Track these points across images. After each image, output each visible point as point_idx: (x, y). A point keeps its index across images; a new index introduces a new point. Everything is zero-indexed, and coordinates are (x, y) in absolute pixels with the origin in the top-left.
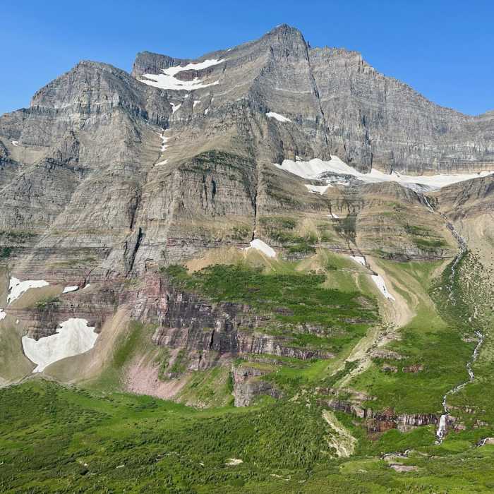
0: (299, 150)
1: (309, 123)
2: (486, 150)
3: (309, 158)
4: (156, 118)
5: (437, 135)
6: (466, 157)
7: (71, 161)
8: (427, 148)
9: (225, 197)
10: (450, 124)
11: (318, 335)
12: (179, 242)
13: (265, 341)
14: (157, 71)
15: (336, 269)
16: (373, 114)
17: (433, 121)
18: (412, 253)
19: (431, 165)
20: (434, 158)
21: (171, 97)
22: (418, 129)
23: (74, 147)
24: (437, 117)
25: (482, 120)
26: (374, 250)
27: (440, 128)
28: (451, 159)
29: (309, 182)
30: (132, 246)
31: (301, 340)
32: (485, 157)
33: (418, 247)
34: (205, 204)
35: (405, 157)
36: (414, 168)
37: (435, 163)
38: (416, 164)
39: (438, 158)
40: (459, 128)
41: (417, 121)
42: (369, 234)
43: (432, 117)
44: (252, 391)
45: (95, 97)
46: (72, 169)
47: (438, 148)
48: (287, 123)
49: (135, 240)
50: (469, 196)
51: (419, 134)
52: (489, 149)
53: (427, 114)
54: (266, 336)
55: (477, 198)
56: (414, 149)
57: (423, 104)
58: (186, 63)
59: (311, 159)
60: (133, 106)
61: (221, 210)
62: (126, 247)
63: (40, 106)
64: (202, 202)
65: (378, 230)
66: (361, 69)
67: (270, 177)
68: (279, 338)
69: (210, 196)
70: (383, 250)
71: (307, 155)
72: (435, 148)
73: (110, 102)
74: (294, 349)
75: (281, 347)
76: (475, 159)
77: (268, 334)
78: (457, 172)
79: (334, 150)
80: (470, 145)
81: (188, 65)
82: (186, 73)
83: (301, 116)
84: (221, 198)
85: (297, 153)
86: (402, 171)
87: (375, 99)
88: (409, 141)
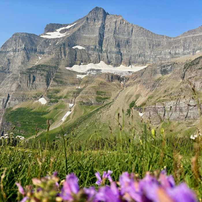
0: (83, 60)
1: (92, 49)
2: (175, 53)
3: (88, 63)
4: (40, 51)
5: (155, 47)
6: (166, 57)
7: (6, 70)
9: (38, 82)
10: (162, 42)
12: (14, 99)
14: (53, 31)
16: (123, 42)
17: (154, 41)
18: (93, 102)
19: (150, 61)
21: (51, 41)
22: (145, 46)
23: (8, 65)
24: (156, 39)
28: (159, 58)
29: (80, 74)
30: (5, 100)
32: (175, 56)
33: (96, 100)
34: (29, 85)
35: (137, 59)
36: (141, 63)
38: (142, 61)
39: (153, 58)
40: (165, 43)
41: (145, 43)
42: (83, 95)
43: (154, 39)
45: (17, 46)
46: (6, 72)
48: (82, 49)
49: (6, 98)
51: (145, 48)
56: (142, 55)
58: (67, 25)
59: (89, 63)
60: (30, 48)
61: (35, 87)
62: (3, 101)
63: (3, 50)
64: (28, 84)
65: (86, 93)
66: (122, 22)
67: (59, 73)
69: (31, 82)
71: (87, 62)
73: (22, 47)
76: (170, 57)
79: (102, 58)
80: (168, 51)
81: (68, 26)
82: (63, 31)
83: (89, 46)
84: (36, 82)
85: (82, 62)
86: (135, 65)
87: (126, 35)
88: (139, 52)
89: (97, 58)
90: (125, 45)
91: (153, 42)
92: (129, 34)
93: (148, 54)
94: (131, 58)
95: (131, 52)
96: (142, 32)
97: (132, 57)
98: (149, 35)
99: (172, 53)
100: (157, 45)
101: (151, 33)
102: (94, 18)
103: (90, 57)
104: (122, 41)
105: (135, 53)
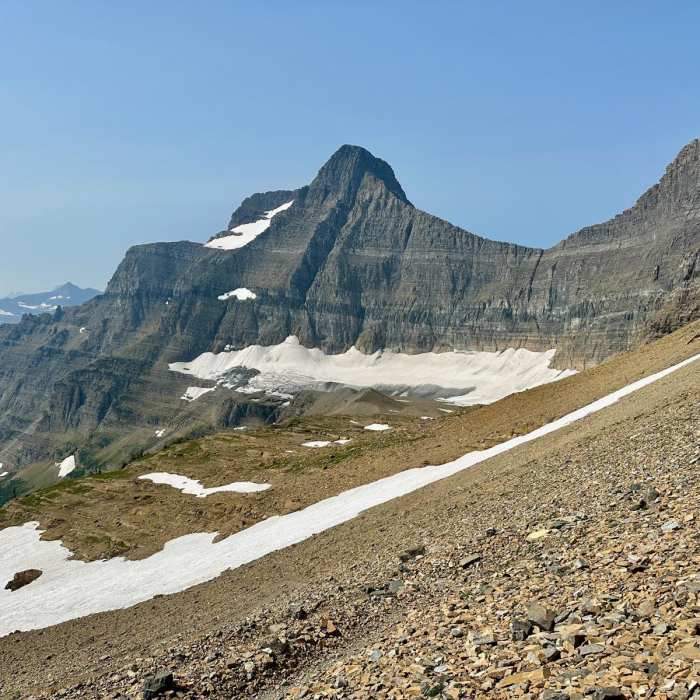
0: (234, 337)
3: (246, 344)
9: (86, 409)
10: (498, 268)
14: (255, 217)
17: (475, 266)
22: (437, 284)
27: (482, 275)
28: (472, 328)
32: (519, 326)
36: (415, 342)
38: (420, 337)
40: (507, 274)
48: (248, 301)
51: (437, 291)
56: (422, 315)
59: (248, 346)
79: (297, 328)
83: (268, 290)
85: (230, 341)
86: (396, 348)
87: (387, 247)
88: (416, 304)
89: (278, 328)
90: (377, 283)
91: (471, 267)
92: (397, 242)
93: (442, 312)
94: (385, 324)
95: (391, 305)
96: (435, 234)
97: (390, 323)
98: (458, 243)
99: (514, 312)
100: (481, 281)
101: (467, 237)
102: (326, 186)
103: (259, 324)
104: (366, 270)
105: (402, 308)
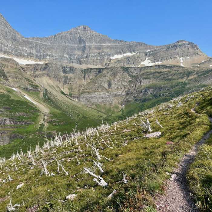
2: (30, 52)
5: (13, 41)
8: (10, 46)
10: (17, 38)
11: (25, 116)
13: (5, 120)
15: (11, 92)
17: (12, 35)
18: (30, 88)
20: (13, 50)
22: (7, 37)
24: (13, 33)
25: (28, 40)
26: (18, 86)
27: (14, 38)
31: (20, 119)
32: (30, 55)
33: (32, 86)
35: (3, 47)
36: (6, 53)
37: (13, 52)
38: (7, 51)
39: (14, 51)
40: (21, 40)
41: (6, 33)
42: (13, 79)
43: (11, 33)
44: (9, 138)
47: (14, 47)
50: (37, 70)
52: (31, 52)
53: (9, 31)
54: (5, 118)
55: (40, 71)
56: (6, 45)
57: (8, 26)
65: (16, 78)
68: (11, 118)
70: (21, 86)
72: (13, 46)
74: (19, 122)
75: (13, 122)
76: (27, 55)
77: (6, 117)
78: (21, 58)
80: (25, 49)
